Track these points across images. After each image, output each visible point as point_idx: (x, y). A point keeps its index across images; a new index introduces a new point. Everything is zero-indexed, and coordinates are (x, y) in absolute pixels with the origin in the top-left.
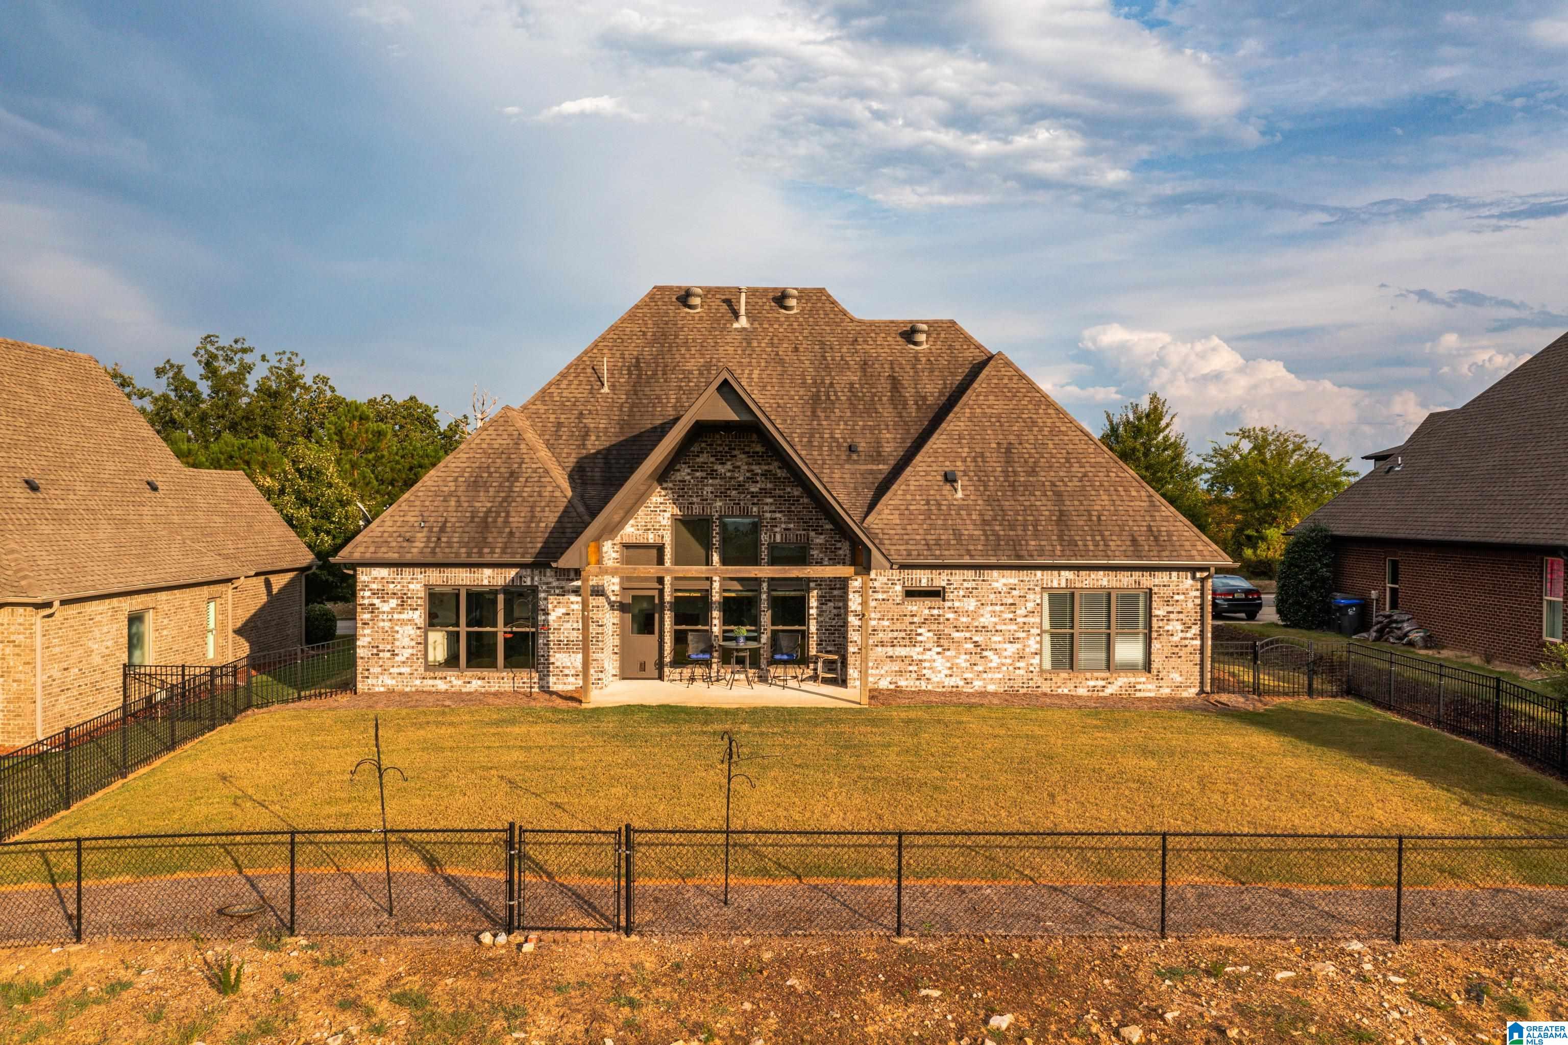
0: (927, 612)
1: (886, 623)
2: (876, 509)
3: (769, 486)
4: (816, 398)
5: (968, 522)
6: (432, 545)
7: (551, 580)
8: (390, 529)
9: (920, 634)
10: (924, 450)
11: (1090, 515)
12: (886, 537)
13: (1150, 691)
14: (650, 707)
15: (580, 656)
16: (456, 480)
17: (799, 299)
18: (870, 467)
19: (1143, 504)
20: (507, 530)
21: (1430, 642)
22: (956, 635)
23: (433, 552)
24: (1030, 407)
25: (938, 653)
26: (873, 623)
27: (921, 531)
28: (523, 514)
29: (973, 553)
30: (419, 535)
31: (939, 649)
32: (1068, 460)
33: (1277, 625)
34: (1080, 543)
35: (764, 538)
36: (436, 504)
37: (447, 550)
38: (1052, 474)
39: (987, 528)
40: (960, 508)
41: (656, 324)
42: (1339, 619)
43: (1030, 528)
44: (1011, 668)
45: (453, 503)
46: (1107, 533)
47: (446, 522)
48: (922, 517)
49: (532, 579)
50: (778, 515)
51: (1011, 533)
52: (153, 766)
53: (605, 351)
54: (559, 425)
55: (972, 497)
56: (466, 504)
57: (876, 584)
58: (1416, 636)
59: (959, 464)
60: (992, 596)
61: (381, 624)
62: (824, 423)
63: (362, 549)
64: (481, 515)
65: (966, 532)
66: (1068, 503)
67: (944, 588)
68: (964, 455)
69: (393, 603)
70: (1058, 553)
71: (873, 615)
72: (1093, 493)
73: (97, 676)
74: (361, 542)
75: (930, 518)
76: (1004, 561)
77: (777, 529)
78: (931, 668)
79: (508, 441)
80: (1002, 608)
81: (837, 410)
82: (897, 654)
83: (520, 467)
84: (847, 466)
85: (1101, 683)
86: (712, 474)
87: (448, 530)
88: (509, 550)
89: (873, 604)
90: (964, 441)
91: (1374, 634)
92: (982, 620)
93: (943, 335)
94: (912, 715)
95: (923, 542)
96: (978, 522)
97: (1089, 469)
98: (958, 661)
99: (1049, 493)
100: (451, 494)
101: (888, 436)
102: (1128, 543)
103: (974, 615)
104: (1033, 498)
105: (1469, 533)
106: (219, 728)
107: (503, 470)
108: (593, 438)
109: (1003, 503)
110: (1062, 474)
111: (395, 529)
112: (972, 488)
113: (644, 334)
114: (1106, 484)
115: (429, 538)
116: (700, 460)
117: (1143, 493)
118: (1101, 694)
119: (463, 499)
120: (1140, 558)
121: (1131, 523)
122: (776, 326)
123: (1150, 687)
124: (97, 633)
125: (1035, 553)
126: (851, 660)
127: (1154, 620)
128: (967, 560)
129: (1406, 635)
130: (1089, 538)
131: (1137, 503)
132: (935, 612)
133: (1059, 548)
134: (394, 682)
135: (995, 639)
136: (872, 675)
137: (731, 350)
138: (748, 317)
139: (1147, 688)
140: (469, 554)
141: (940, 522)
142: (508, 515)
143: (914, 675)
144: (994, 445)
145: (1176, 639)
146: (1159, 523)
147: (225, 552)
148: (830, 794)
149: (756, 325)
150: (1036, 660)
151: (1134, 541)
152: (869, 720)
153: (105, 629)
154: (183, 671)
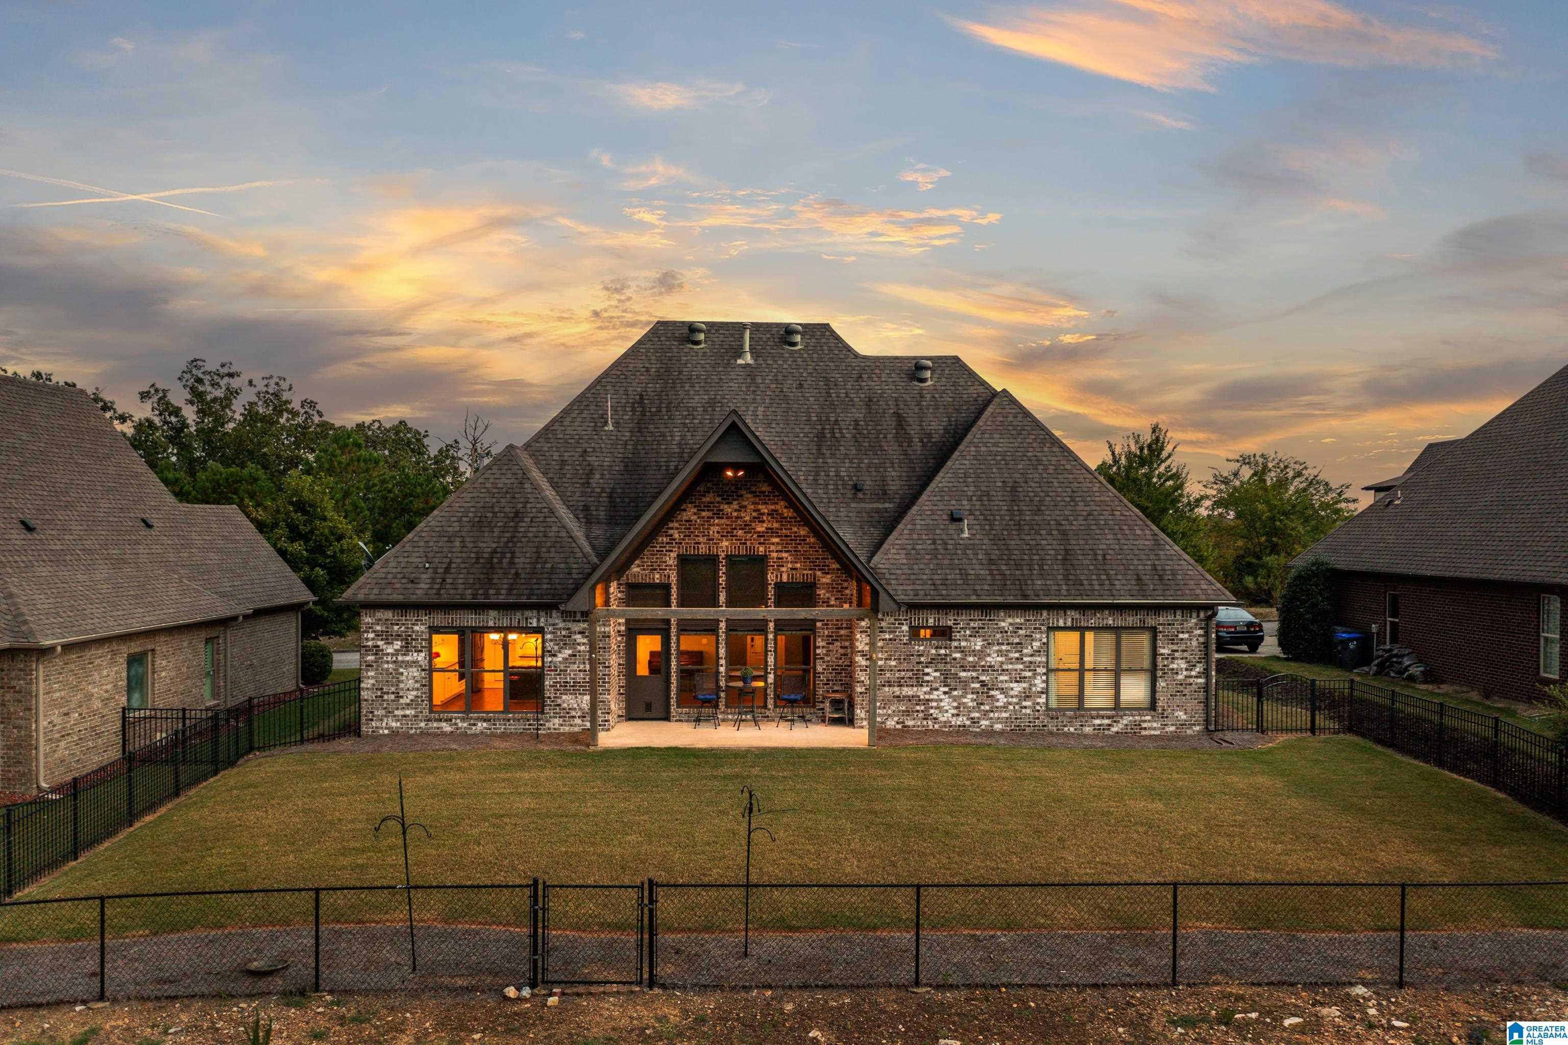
0: (933, 651)
1: (893, 663)
2: (882, 550)
3: (776, 525)
4: (821, 436)
5: (974, 561)
6: (437, 586)
7: (557, 621)
8: (394, 570)
9: (928, 674)
10: (929, 489)
11: (1096, 554)
12: (893, 577)
13: (1155, 729)
14: (659, 749)
15: (587, 698)
16: (460, 521)
17: (803, 334)
18: (875, 505)
19: (1147, 543)
20: (513, 571)
21: (1430, 677)
22: (963, 674)
23: (438, 594)
24: (1035, 445)
25: (945, 693)
26: (880, 663)
27: (927, 571)
28: (528, 555)
29: (979, 592)
30: (424, 576)
31: (946, 689)
32: (1073, 499)
33: (1278, 658)
34: (1085, 582)
35: (771, 577)
36: (440, 544)
37: (452, 592)
38: (1058, 513)
39: (993, 567)
40: (967, 547)
41: (659, 360)
42: (1340, 652)
43: (1036, 567)
44: (1017, 707)
45: (457, 544)
46: (1112, 572)
47: (450, 563)
48: (928, 557)
49: (538, 620)
50: (784, 555)
51: (1017, 572)
52: (158, 814)
53: (608, 388)
54: (563, 463)
55: (978, 537)
56: (471, 545)
57: (883, 624)
58: (1416, 670)
59: (965, 503)
60: (998, 636)
61: (386, 666)
62: (830, 461)
63: (366, 591)
64: (486, 555)
65: (973, 572)
66: (1074, 542)
67: (951, 627)
68: (970, 494)
69: (398, 644)
70: (1065, 593)
71: (880, 655)
72: (1098, 532)
73: (97, 720)
74: (365, 583)
75: (936, 558)
76: (1011, 600)
77: (784, 569)
78: (937, 708)
79: (512, 481)
80: (1009, 648)
81: (842, 448)
82: (904, 693)
83: (524, 507)
84: (853, 505)
85: (1106, 721)
86: (719, 514)
87: (453, 571)
88: (515, 592)
89: (880, 644)
90: (970, 480)
91: (1375, 668)
92: (988, 659)
93: (947, 372)
94: (921, 755)
95: (930, 582)
96: (984, 562)
97: (1094, 508)
98: (965, 700)
99: (1054, 532)
100: (455, 535)
101: (893, 474)
102: (1133, 582)
103: (981, 654)
104: (1038, 537)
105: (1469, 569)
106: (222, 773)
107: (507, 510)
108: (598, 476)
109: (1008, 542)
110: (1067, 513)
111: (399, 570)
112: (978, 527)
113: (648, 370)
114: (1111, 522)
115: (433, 578)
116: (707, 499)
117: (1148, 532)
118: (1106, 732)
119: (468, 539)
120: (1145, 596)
121: (1136, 562)
122: (780, 362)
123: (1155, 725)
124: (96, 676)
125: (1041, 593)
126: (858, 700)
127: (1159, 659)
128: (973, 599)
129: (1406, 669)
130: (1094, 577)
131: (1142, 542)
132: (943, 651)
133: (1064, 587)
134: (398, 724)
135: (1002, 678)
136: (880, 715)
137: (734, 386)
138: (751, 353)
139: (1152, 726)
140: (474, 596)
141: (946, 562)
142: (512, 557)
143: (921, 715)
144: (1000, 484)
145: (1180, 677)
146: (1163, 562)
147: (221, 590)
148: (843, 841)
149: (760, 361)
150: (1042, 700)
151: (1139, 579)
152: (878, 763)
153: (105, 673)
154: (184, 714)
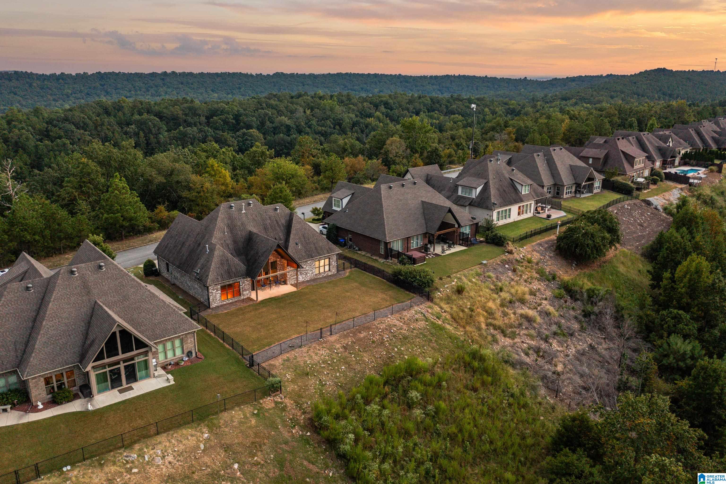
4: (265, 228)
6: (222, 279)
8: (213, 277)
10: (291, 238)
11: (320, 247)
21: (359, 250)
25: (301, 276)
27: (296, 256)
28: (234, 268)
29: (306, 258)
32: (313, 236)
34: (320, 253)
37: (225, 279)
40: (301, 250)
43: (312, 251)
44: (311, 275)
46: (323, 250)
47: (222, 273)
49: (239, 280)
51: (310, 253)
54: (222, 244)
55: (302, 247)
56: (223, 269)
60: (308, 265)
61: (214, 295)
62: (269, 233)
64: (227, 270)
65: (303, 255)
66: (316, 245)
68: (297, 238)
69: (216, 291)
72: (319, 242)
76: (310, 259)
79: (222, 253)
81: (269, 230)
83: (227, 259)
85: (323, 275)
88: (236, 276)
91: (348, 247)
92: (306, 268)
96: (304, 252)
97: (317, 237)
101: (281, 234)
104: (310, 245)
108: (230, 246)
109: (307, 247)
113: (226, 217)
119: (221, 267)
121: (326, 247)
125: (314, 256)
126: (288, 280)
127: (330, 262)
129: (355, 248)
131: (326, 243)
133: (317, 254)
134: (218, 304)
135: (309, 271)
137: (244, 219)
138: (244, 209)
139: (330, 274)
140: (230, 279)
141: (299, 253)
142: (232, 270)
144: (300, 234)
145: (333, 264)
149: (246, 211)
150: (314, 273)
151: (327, 250)
152: (301, 293)
